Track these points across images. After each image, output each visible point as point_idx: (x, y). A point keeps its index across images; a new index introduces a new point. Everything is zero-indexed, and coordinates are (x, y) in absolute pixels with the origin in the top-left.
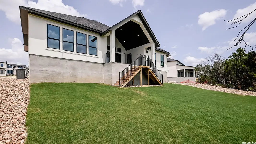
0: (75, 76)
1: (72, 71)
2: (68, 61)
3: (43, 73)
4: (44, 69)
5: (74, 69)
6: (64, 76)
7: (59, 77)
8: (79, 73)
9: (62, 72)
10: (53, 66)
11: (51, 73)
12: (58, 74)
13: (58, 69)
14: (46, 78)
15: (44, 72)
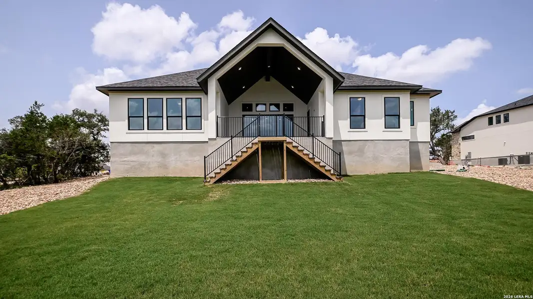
0: (165, 167)
1: (160, 159)
2: (155, 145)
3: (124, 164)
4: (126, 159)
5: (163, 155)
6: (149, 168)
7: (144, 169)
8: (172, 160)
9: (147, 162)
10: (135, 154)
11: (132, 164)
12: (142, 165)
13: (142, 158)
14: (127, 171)
15: (126, 163)
